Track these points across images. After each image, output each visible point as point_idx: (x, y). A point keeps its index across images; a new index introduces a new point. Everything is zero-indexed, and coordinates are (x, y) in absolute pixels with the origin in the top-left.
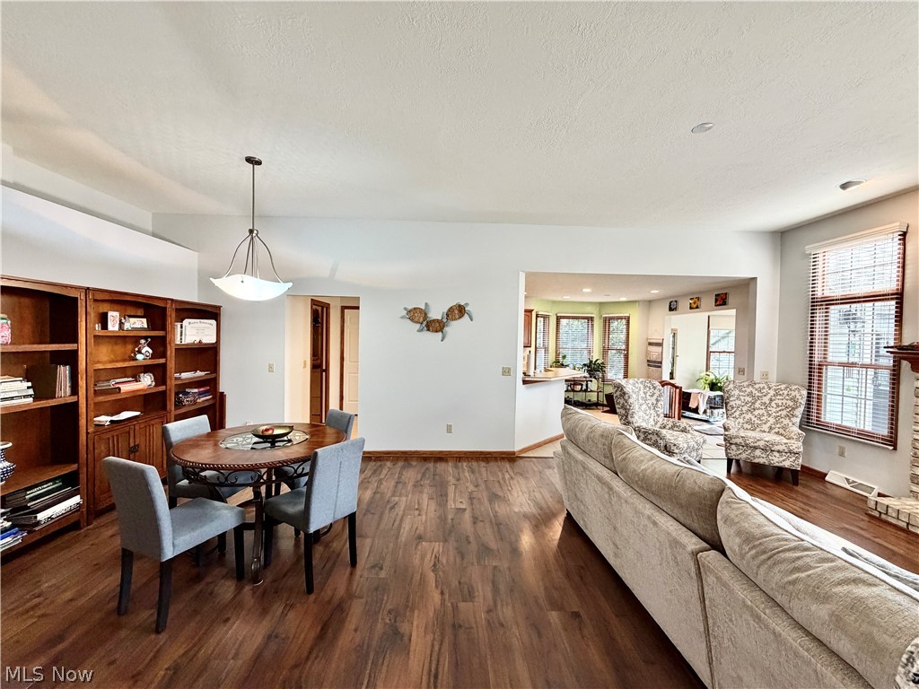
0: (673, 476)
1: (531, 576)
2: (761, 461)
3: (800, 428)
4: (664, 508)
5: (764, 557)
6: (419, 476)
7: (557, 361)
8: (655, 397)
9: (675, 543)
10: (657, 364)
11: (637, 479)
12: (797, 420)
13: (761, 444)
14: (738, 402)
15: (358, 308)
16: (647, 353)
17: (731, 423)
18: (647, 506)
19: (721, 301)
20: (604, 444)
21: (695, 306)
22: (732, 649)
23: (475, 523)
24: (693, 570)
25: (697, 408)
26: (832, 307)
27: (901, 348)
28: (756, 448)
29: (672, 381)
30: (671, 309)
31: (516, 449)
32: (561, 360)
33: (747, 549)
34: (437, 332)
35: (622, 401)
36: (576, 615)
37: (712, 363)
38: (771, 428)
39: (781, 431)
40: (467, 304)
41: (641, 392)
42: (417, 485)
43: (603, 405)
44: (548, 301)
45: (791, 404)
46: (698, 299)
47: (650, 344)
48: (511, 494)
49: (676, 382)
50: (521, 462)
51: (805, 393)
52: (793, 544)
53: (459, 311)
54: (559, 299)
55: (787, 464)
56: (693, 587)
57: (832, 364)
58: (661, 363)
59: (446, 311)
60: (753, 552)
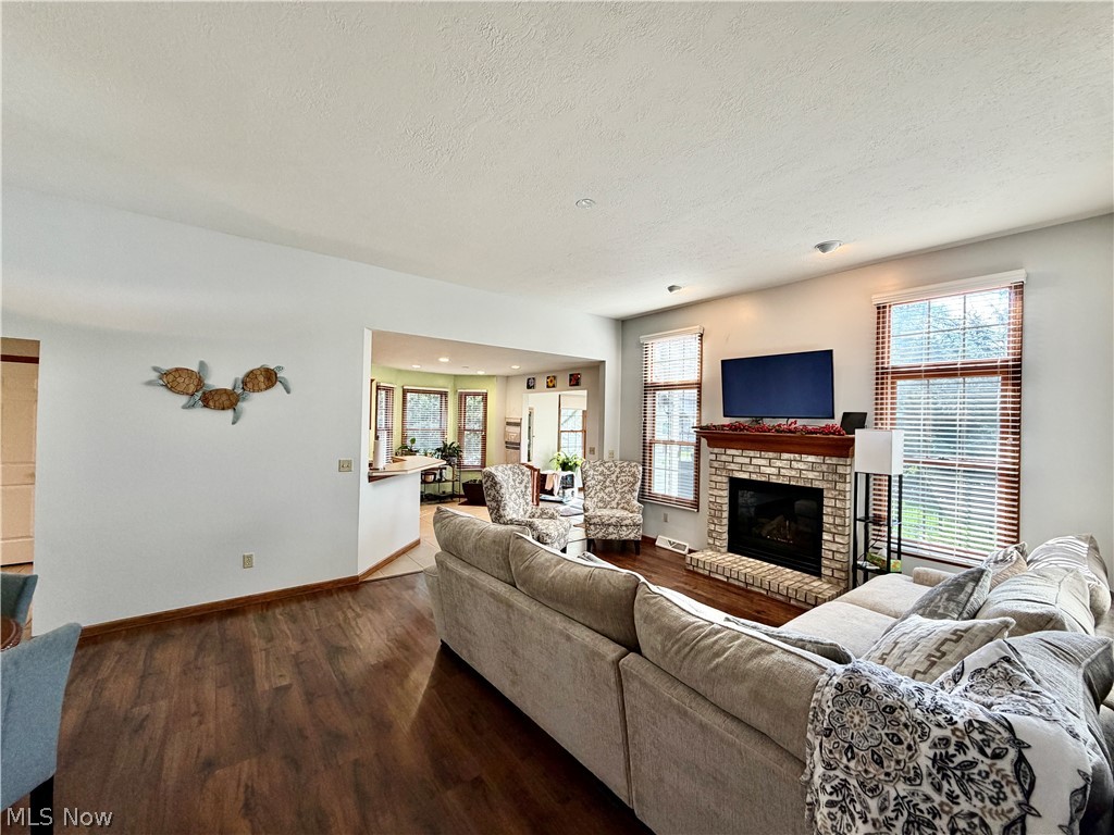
0: (585, 580)
1: (408, 751)
2: (613, 537)
3: (639, 501)
4: (576, 618)
5: (687, 649)
6: (192, 652)
7: (404, 447)
8: (524, 484)
9: (594, 655)
10: (516, 446)
11: (544, 589)
12: (636, 494)
13: (613, 520)
14: (593, 482)
15: (35, 360)
16: (505, 434)
17: (589, 504)
18: (557, 619)
19: (575, 381)
20: (497, 552)
21: (551, 385)
22: (655, 753)
23: (310, 702)
24: (613, 680)
25: (552, 489)
26: (657, 392)
27: (701, 428)
28: (609, 525)
29: (530, 463)
30: (529, 387)
31: (361, 570)
32: (409, 443)
33: (670, 645)
34: (223, 409)
35: (493, 492)
36: (477, 782)
37: (563, 442)
38: (618, 504)
39: (626, 506)
40: (280, 368)
41: (511, 480)
42: (190, 670)
43: (460, 496)
44: (391, 369)
45: (632, 479)
46: (555, 377)
47: (508, 424)
48: (360, 639)
49: (535, 463)
50: (369, 589)
51: (641, 468)
52: (708, 629)
53: (267, 378)
54: (409, 368)
55: (632, 536)
56: (612, 697)
57: (659, 442)
58: (519, 444)
59: (241, 376)
60: (676, 647)
